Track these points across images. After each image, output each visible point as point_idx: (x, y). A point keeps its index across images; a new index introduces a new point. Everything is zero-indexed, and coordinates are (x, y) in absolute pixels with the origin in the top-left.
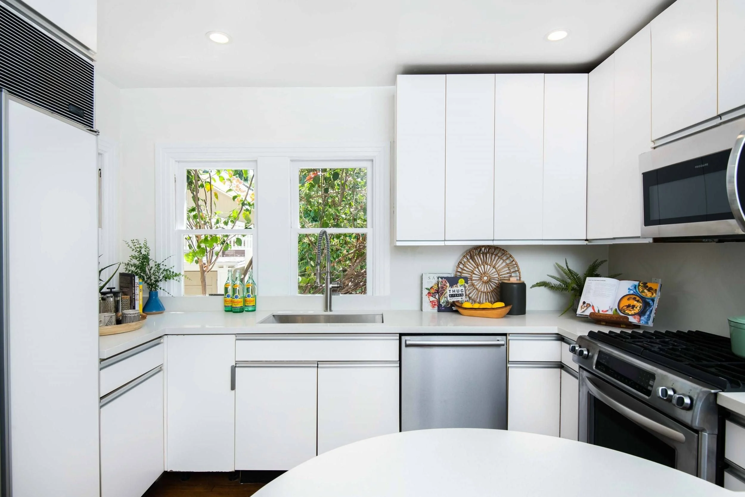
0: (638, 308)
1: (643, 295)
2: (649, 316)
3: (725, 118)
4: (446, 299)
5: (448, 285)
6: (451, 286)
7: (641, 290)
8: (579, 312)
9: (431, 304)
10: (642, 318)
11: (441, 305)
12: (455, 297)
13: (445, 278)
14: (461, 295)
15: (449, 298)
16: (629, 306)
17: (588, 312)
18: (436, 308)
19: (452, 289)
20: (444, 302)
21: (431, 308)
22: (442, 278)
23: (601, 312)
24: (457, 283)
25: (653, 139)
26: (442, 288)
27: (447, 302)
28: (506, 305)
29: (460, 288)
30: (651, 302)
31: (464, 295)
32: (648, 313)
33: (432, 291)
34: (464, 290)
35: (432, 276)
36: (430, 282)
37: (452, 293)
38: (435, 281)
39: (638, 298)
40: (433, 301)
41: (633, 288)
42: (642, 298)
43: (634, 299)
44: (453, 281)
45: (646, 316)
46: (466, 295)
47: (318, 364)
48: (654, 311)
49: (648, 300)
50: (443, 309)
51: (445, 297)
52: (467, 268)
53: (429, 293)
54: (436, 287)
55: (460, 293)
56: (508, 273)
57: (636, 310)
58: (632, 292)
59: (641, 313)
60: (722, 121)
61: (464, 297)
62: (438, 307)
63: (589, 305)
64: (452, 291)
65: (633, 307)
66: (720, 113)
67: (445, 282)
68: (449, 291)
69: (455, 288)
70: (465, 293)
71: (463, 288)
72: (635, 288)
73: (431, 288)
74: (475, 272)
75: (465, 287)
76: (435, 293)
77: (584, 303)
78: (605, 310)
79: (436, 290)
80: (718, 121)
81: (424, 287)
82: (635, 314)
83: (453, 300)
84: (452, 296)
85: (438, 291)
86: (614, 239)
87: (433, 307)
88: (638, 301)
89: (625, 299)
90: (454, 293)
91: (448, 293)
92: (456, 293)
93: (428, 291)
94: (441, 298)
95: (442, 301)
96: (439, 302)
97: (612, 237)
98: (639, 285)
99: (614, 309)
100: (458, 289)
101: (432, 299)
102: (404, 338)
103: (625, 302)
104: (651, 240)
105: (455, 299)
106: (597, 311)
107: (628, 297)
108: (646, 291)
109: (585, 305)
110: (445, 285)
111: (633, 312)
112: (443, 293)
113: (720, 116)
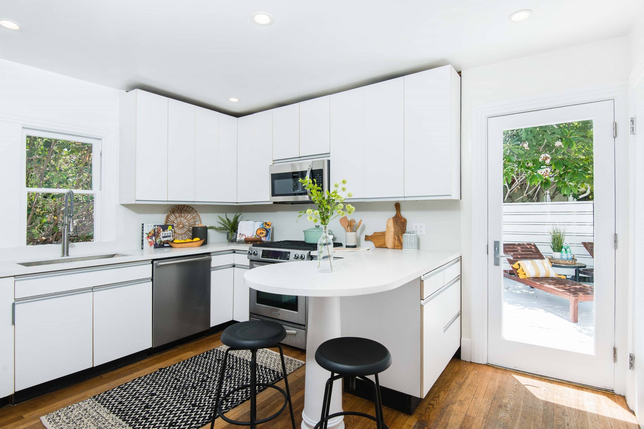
0: (265, 234)
1: (266, 227)
2: (269, 236)
3: (301, 158)
4: (160, 239)
5: (161, 230)
6: (164, 231)
7: (265, 225)
8: (238, 239)
9: (149, 244)
10: (267, 238)
11: (157, 244)
12: (166, 237)
13: (160, 226)
14: (169, 236)
15: (162, 239)
16: (261, 233)
17: (243, 238)
18: (153, 246)
19: (164, 233)
20: (159, 242)
21: (149, 246)
22: (157, 226)
23: (249, 237)
24: (167, 229)
25: (273, 160)
26: (158, 232)
27: (161, 241)
28: (201, 240)
29: (169, 232)
30: (269, 230)
31: (172, 236)
32: (268, 235)
33: (150, 235)
34: (171, 233)
35: (150, 225)
36: (148, 229)
37: (164, 235)
38: (153, 228)
39: (264, 229)
40: (150, 242)
41: (261, 225)
42: (265, 229)
43: (263, 230)
44: (165, 228)
45: (268, 237)
46: (173, 236)
47: (93, 289)
48: (271, 234)
49: (268, 230)
50: (158, 246)
51: (160, 238)
52: (171, 220)
53: (148, 236)
54: (153, 232)
55: (169, 235)
56: (193, 222)
57: (264, 235)
58: (261, 227)
59: (266, 236)
60: (300, 159)
61: (171, 237)
62: (155, 245)
63: (243, 235)
64: (164, 234)
65: (263, 233)
66: (300, 156)
67: (160, 228)
68: (162, 234)
69: (166, 232)
70: (172, 235)
71: (171, 232)
72: (262, 225)
73: (150, 233)
74: (175, 222)
75: (172, 231)
76: (152, 236)
77: (240, 234)
78: (251, 236)
79: (153, 234)
80: (299, 159)
81: (145, 232)
82: (264, 236)
83: (164, 240)
84: (164, 237)
85: (155, 234)
86: (253, 202)
87: (151, 245)
88: (264, 231)
89: (259, 230)
90: (165, 235)
91: (162, 235)
92: (167, 235)
93: (147, 235)
94: (157, 239)
95: (157, 241)
96: (156, 242)
97: (253, 201)
98: (264, 224)
99: (254, 235)
100: (168, 232)
101: (150, 240)
102: (155, 262)
103: (259, 232)
104: (272, 203)
105: (166, 239)
106: (247, 237)
107: (260, 229)
108: (266, 226)
109: (241, 235)
110: (159, 230)
111: (263, 236)
112: (158, 235)
113: (300, 157)
